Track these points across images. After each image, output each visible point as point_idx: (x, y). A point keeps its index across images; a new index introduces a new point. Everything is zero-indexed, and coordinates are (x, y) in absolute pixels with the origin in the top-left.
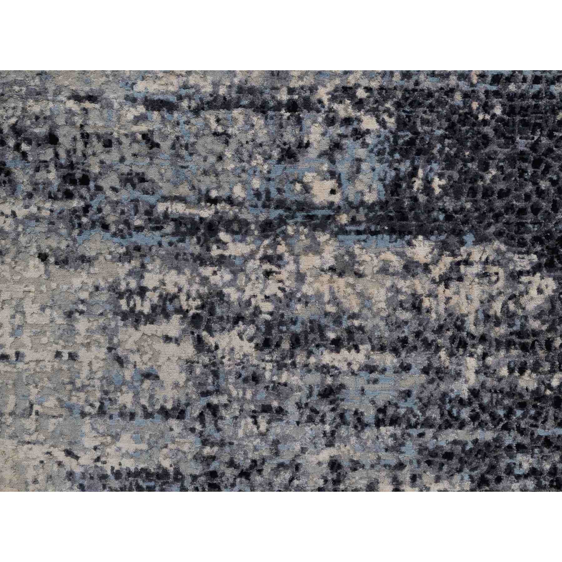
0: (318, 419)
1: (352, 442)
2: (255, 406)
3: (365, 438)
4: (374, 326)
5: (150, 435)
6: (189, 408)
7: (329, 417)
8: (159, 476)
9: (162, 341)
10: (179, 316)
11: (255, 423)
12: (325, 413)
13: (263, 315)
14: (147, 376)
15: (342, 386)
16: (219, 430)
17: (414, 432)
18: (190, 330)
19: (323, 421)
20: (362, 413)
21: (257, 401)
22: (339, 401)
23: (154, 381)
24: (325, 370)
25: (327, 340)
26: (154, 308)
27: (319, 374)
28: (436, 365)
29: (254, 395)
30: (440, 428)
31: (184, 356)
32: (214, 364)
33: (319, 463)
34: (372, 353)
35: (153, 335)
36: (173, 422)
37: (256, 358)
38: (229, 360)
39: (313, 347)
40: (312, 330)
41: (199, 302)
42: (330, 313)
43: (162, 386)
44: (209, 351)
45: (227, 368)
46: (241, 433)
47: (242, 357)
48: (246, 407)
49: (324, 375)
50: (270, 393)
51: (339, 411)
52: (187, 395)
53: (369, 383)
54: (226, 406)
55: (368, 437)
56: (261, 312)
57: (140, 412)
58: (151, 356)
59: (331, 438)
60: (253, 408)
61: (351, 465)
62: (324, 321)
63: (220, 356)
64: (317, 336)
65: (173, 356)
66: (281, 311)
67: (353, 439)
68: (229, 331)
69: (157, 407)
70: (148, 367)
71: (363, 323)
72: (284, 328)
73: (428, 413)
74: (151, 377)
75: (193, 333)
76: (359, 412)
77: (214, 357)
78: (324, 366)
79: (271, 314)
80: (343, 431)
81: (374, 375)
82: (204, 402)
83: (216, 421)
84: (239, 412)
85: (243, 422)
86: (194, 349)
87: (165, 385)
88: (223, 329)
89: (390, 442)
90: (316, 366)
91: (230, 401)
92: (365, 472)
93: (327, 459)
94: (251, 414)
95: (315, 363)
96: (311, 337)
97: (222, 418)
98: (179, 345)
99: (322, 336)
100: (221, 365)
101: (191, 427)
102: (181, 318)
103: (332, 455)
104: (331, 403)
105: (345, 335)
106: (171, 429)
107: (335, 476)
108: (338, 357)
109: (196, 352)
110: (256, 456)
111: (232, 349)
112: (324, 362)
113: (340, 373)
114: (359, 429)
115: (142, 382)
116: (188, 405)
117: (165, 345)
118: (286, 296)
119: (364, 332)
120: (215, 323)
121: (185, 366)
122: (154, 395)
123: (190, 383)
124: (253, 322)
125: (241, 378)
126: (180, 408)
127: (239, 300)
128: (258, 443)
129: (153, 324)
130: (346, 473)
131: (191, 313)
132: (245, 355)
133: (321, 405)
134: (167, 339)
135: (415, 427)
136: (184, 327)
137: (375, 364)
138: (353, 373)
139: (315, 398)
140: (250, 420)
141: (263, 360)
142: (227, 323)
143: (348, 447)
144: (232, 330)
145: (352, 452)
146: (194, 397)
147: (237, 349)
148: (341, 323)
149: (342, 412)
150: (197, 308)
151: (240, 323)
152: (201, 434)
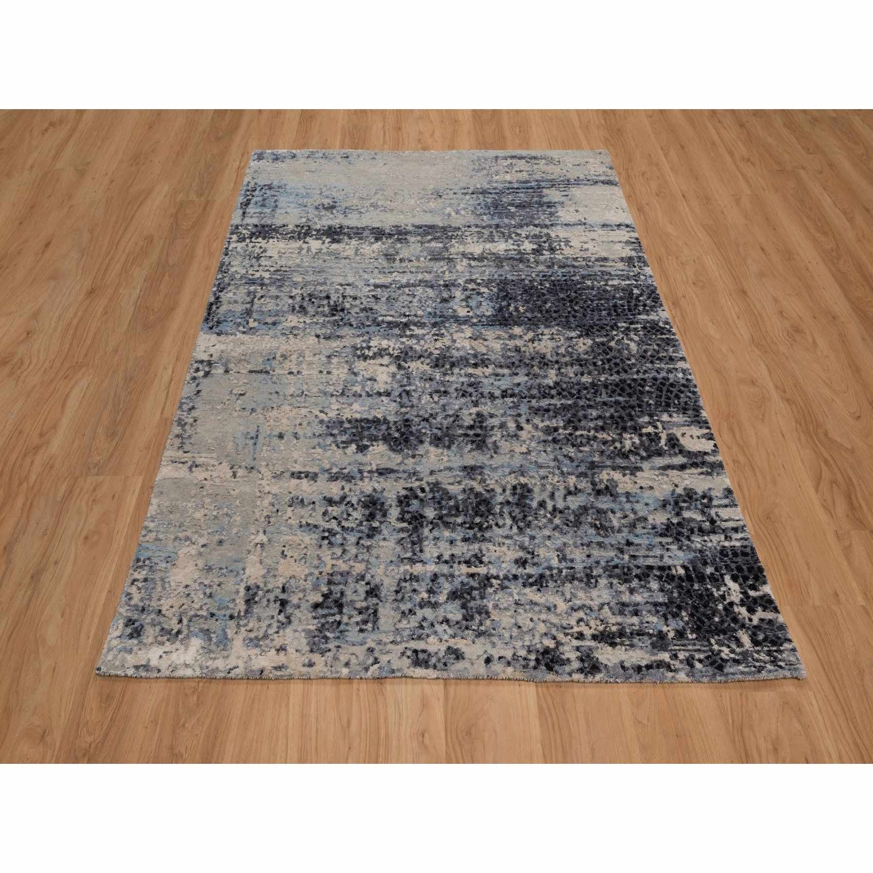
0: (467, 395)
3: (496, 403)
4: (495, 358)
5: (370, 404)
7: (475, 394)
8: (374, 422)
9: (378, 366)
10: (388, 356)
11: (432, 397)
12: (472, 393)
14: (370, 379)
15: (480, 382)
16: (410, 401)
17: (525, 400)
18: (394, 361)
19: (471, 396)
20: (493, 393)
21: (432, 388)
22: (479, 388)
23: (373, 381)
24: (470, 376)
25: (470, 364)
26: (375, 354)
27: (467, 377)
28: (533, 372)
29: (430, 386)
30: (540, 398)
31: (391, 372)
32: (408, 374)
34: (496, 368)
35: (374, 364)
36: (383, 398)
37: (431, 371)
38: (416, 372)
39: (463, 367)
40: (462, 360)
41: (399, 351)
42: (471, 353)
44: (405, 369)
45: (415, 375)
46: (423, 402)
47: (423, 371)
48: (426, 391)
49: (469, 378)
50: (440, 385)
51: (479, 392)
52: (392, 386)
53: (495, 380)
54: (414, 390)
55: (498, 403)
56: (433, 354)
57: (364, 394)
58: (372, 372)
59: (476, 403)
60: (430, 391)
61: (489, 415)
62: (469, 357)
63: (411, 371)
64: (465, 362)
65: (385, 371)
66: (444, 353)
67: (489, 404)
68: (416, 361)
69: (375, 392)
70: (370, 376)
71: (489, 357)
72: (446, 360)
73: (531, 392)
75: (396, 363)
76: (491, 392)
77: (408, 371)
78: (469, 374)
79: (439, 354)
80: (483, 400)
81: (498, 378)
82: (400, 389)
83: (409, 397)
84: (422, 393)
85: (424, 397)
87: (379, 383)
88: (412, 360)
89: (511, 405)
91: (417, 389)
92: (498, 418)
94: (429, 394)
95: (464, 373)
96: (461, 362)
97: (412, 396)
98: (388, 367)
99: (468, 362)
100: (411, 374)
101: (394, 400)
102: (390, 357)
103: (477, 410)
104: (475, 388)
105: (480, 362)
106: (383, 401)
108: (477, 370)
109: (397, 370)
110: (433, 412)
111: (418, 368)
112: (469, 372)
113: (479, 376)
114: (492, 399)
115: (367, 382)
116: (392, 391)
117: (380, 367)
118: (447, 348)
119: (490, 361)
120: (408, 358)
121: (391, 375)
122: (373, 387)
123: (394, 382)
124: (429, 358)
125: (423, 379)
126: (388, 392)
127: (421, 350)
128: (433, 406)
129: (374, 359)
130: (487, 418)
131: (395, 355)
132: (425, 370)
133: (469, 389)
134: (382, 365)
135: (525, 398)
136: (391, 360)
137: (498, 373)
138: (486, 377)
139: (465, 386)
140: (428, 396)
141: (435, 372)
142: (415, 358)
143: (487, 407)
145: (489, 409)
146: (396, 387)
147: (420, 368)
148: (477, 357)
149: (481, 392)
151: (422, 358)
152: (400, 402)
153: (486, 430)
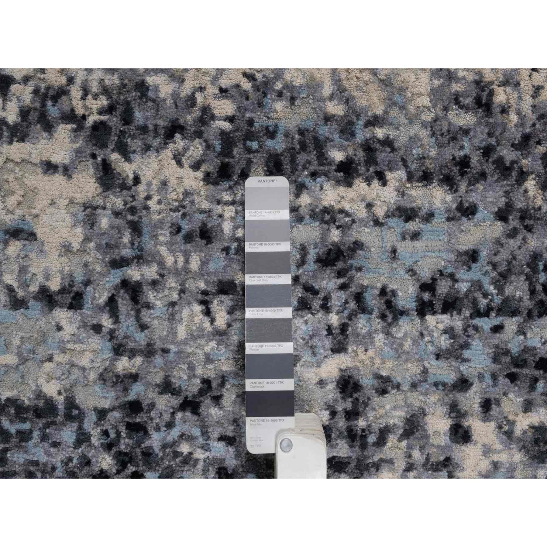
0: (316, 304)
1: (378, 344)
2: (206, 282)
3: (400, 335)
4: (411, 138)
5: (22, 338)
6: (89, 289)
7: (337, 299)
8: (38, 413)
9: (39, 170)
10: (69, 126)
11: (208, 313)
12: (329, 293)
13: (217, 122)
14: (15, 233)
15: (358, 245)
16: (143, 327)
17: (486, 324)
18: (88, 152)
19: (325, 308)
20: (394, 293)
21: (208, 274)
22: (354, 272)
23: (27, 242)
24: (327, 217)
25: (330, 164)
26: (24, 113)
27: (317, 224)
28: (520, 204)
29: (204, 263)
31: (80, 198)
32: (133, 210)
33: (321, 383)
34: (408, 185)
35: (23, 160)
36: (62, 315)
37: (207, 198)
38: (159, 202)
39: (306, 176)
40: (304, 147)
41: (103, 102)
42: (334, 116)
43: (41, 251)
44: (124, 187)
45: (156, 217)
46: (182, 332)
47: (181, 197)
48: (190, 285)
49: (326, 226)
50: (232, 259)
51: (353, 289)
52: (86, 265)
53: (404, 239)
54: (154, 283)
55: (406, 335)
56: (213, 117)
58: (21, 199)
59: (340, 337)
60: (202, 285)
61: (376, 385)
62: (324, 131)
63: (142, 195)
64: (313, 156)
65: (61, 197)
66: (248, 115)
67: (380, 338)
68: (158, 151)
69: (34, 288)
70: (16, 217)
71: (392, 134)
72: (255, 145)
73: (509, 290)
74: (22, 235)
75: (94, 156)
76: (388, 290)
77: (133, 197)
78: (326, 210)
79: (231, 119)
80: (361, 324)
81: (412, 226)
82: (115, 277)
83: (138, 312)
84: (179, 295)
85: (185, 313)
86: (97, 185)
87: (46, 248)
88: (147, 148)
89: (444, 342)
90: (312, 211)
91: (162, 276)
92: (402, 397)
93: (336, 374)
94: (200, 297)
95: (310, 205)
96: (302, 158)
97: (148, 306)
98: (70, 177)
99: (322, 157)
100: (144, 212)
101: (95, 322)
102: (75, 131)
103: (343, 367)
104: (340, 274)
105: (361, 155)
106: (59, 328)
107: (348, 405)
108: (349, 193)
109: (100, 190)
110: (210, 372)
111: (164, 183)
112: (326, 204)
113: (354, 221)
114: (390, 320)
115: (6, 243)
116: (87, 283)
117: (46, 178)
118: (257, 88)
119: (393, 150)
120: (133, 137)
121: (81, 215)
122: (27, 266)
123: (92, 245)
124: (199, 134)
125: (181, 234)
126: (75, 289)
127: (175, 96)
128: (212, 348)
129: (23, 141)
130: (369, 399)
131: (91, 120)
132: (186, 194)
133: (323, 279)
134: (50, 167)
135: (486, 314)
136: (78, 145)
137: (414, 205)
138: (377, 223)
139: (311, 266)
140: (198, 308)
141: (219, 202)
142: (155, 137)
143: (371, 353)
144: (162, 148)
145: (377, 361)
146: (98, 269)
147: (173, 182)
148: (353, 135)
149: (359, 290)
150: (101, 112)
151: (178, 136)
152: (112, 335)
153: (364, 446)
